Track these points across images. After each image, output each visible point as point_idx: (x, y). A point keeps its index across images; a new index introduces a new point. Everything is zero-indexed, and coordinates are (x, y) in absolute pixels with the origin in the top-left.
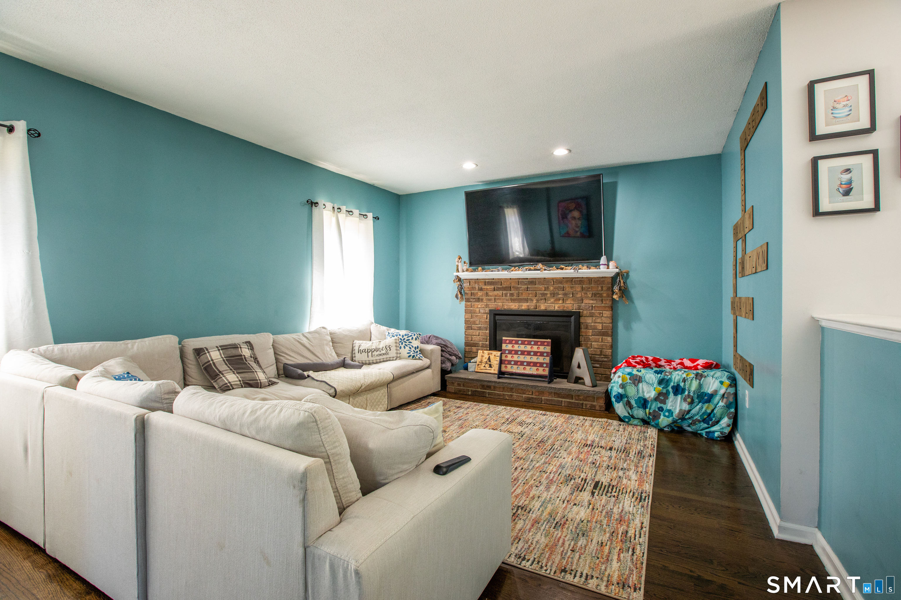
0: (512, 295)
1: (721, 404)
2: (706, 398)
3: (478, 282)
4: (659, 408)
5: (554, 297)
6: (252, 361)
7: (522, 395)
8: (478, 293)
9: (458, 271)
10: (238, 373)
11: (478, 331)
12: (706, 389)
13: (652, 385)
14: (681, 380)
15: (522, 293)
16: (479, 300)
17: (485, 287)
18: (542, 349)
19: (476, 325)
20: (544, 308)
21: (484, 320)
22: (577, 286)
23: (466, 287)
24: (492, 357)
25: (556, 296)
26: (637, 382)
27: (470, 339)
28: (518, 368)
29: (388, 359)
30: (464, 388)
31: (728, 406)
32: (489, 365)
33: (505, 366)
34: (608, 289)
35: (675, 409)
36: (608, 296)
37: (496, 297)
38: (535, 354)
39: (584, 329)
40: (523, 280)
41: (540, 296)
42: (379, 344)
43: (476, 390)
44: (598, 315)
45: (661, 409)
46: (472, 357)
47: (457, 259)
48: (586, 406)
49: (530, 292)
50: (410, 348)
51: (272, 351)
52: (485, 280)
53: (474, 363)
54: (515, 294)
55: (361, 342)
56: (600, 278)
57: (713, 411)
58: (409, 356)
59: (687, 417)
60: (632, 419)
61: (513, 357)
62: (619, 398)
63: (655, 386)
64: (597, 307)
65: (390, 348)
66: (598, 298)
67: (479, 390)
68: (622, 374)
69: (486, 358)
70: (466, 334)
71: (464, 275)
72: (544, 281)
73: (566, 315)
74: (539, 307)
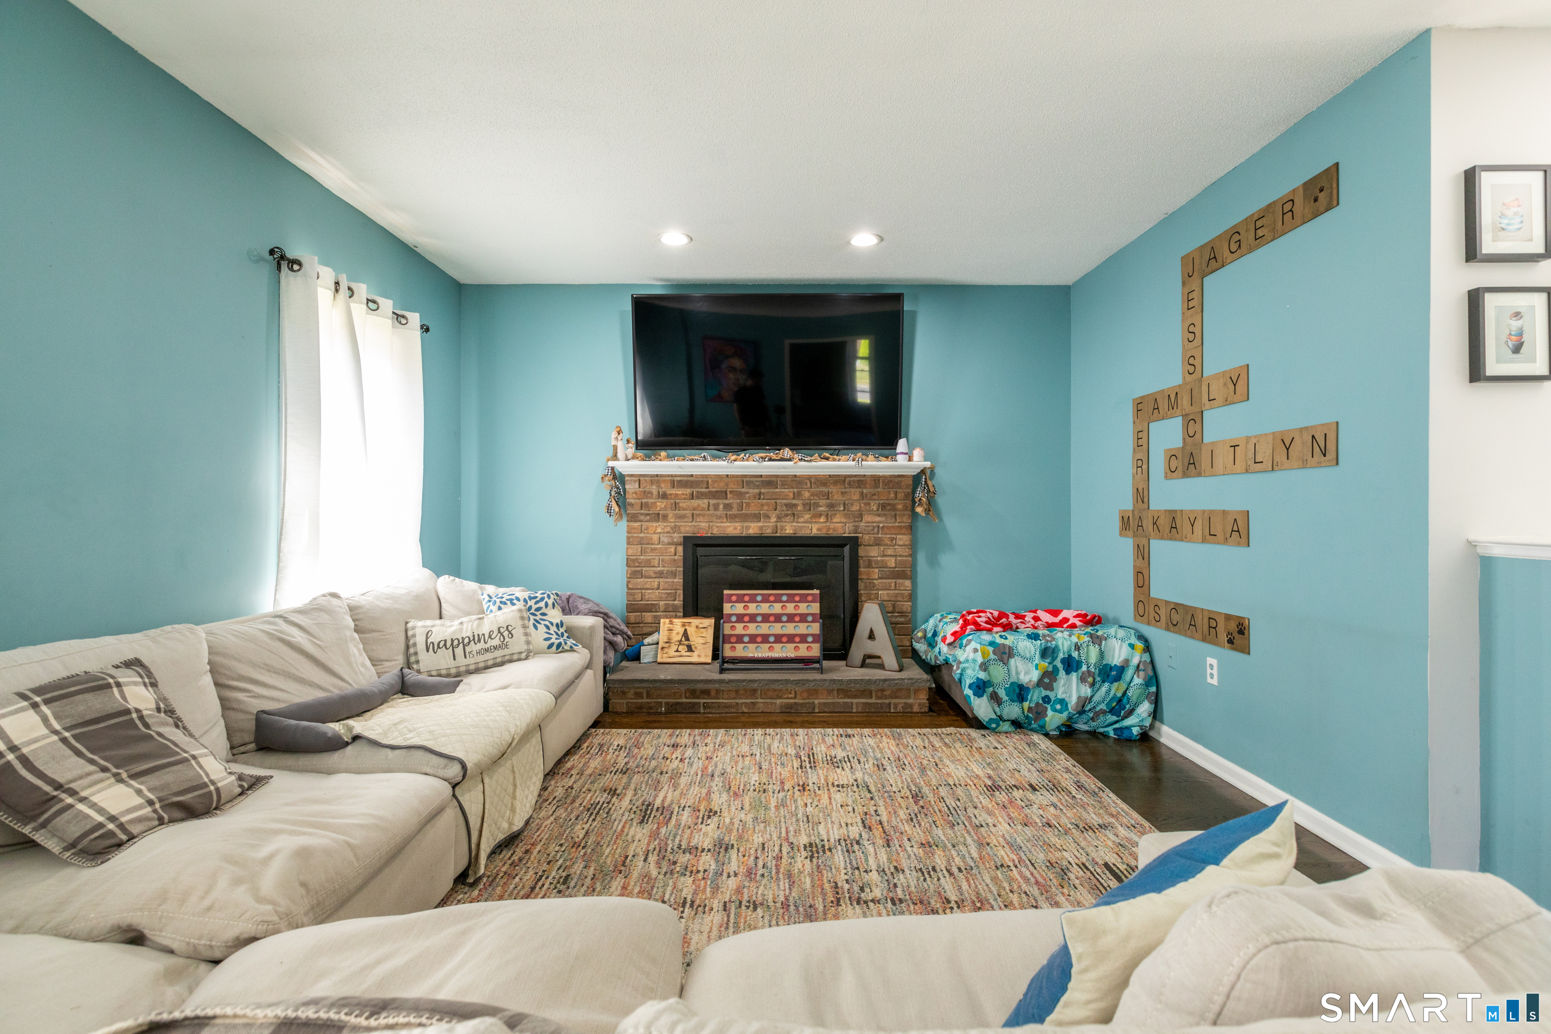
0: (728, 507)
1: (1138, 681)
2: (1114, 673)
3: (658, 482)
4: (1043, 699)
5: (810, 510)
6: (166, 724)
7: (774, 701)
8: (655, 503)
9: (615, 457)
10: (133, 776)
11: (657, 580)
12: (1110, 660)
13: (1031, 659)
14: (1073, 648)
15: (748, 504)
16: (657, 517)
17: (673, 491)
18: (803, 608)
19: (651, 569)
20: (791, 532)
21: (669, 557)
22: (852, 490)
23: (631, 491)
24: (691, 631)
25: (814, 509)
26: (1006, 657)
27: (639, 597)
28: (758, 649)
29: (507, 658)
30: (649, 701)
31: (1147, 684)
32: (686, 647)
33: (732, 647)
34: (906, 496)
35: (1070, 697)
36: (905, 508)
37: (695, 512)
38: (791, 618)
39: (865, 567)
40: (752, 479)
41: (784, 508)
42: (479, 626)
43: (678, 701)
44: (889, 543)
45: (1047, 700)
46: (644, 632)
47: (614, 434)
48: (896, 707)
49: (765, 501)
50: (548, 628)
51: (208, 679)
52: (672, 478)
53: (653, 644)
54: (735, 506)
55: (429, 623)
56: (895, 476)
57: (1125, 693)
58: (550, 646)
59: (1087, 708)
60: (1001, 722)
61: (746, 628)
62: (980, 689)
63: (1037, 662)
64: (888, 527)
65: (510, 632)
66: (887, 513)
67: (684, 700)
68: (979, 645)
69: (678, 633)
70: (630, 586)
71: (624, 466)
72: (796, 481)
73: (835, 544)
74: (782, 530)
